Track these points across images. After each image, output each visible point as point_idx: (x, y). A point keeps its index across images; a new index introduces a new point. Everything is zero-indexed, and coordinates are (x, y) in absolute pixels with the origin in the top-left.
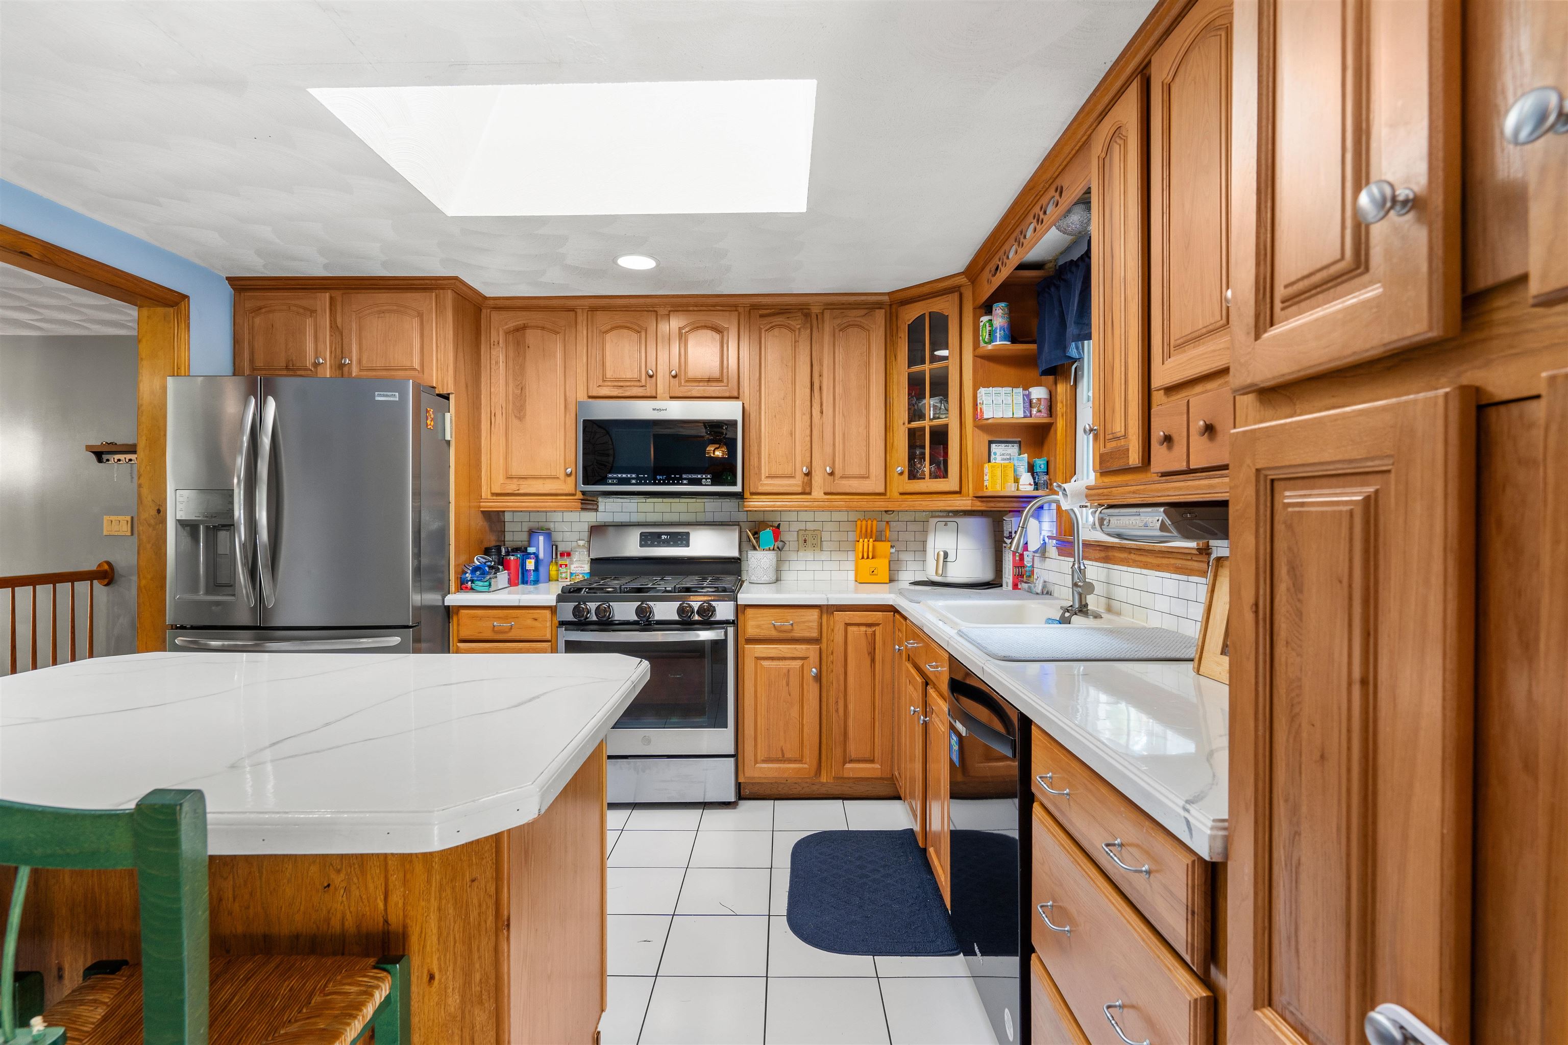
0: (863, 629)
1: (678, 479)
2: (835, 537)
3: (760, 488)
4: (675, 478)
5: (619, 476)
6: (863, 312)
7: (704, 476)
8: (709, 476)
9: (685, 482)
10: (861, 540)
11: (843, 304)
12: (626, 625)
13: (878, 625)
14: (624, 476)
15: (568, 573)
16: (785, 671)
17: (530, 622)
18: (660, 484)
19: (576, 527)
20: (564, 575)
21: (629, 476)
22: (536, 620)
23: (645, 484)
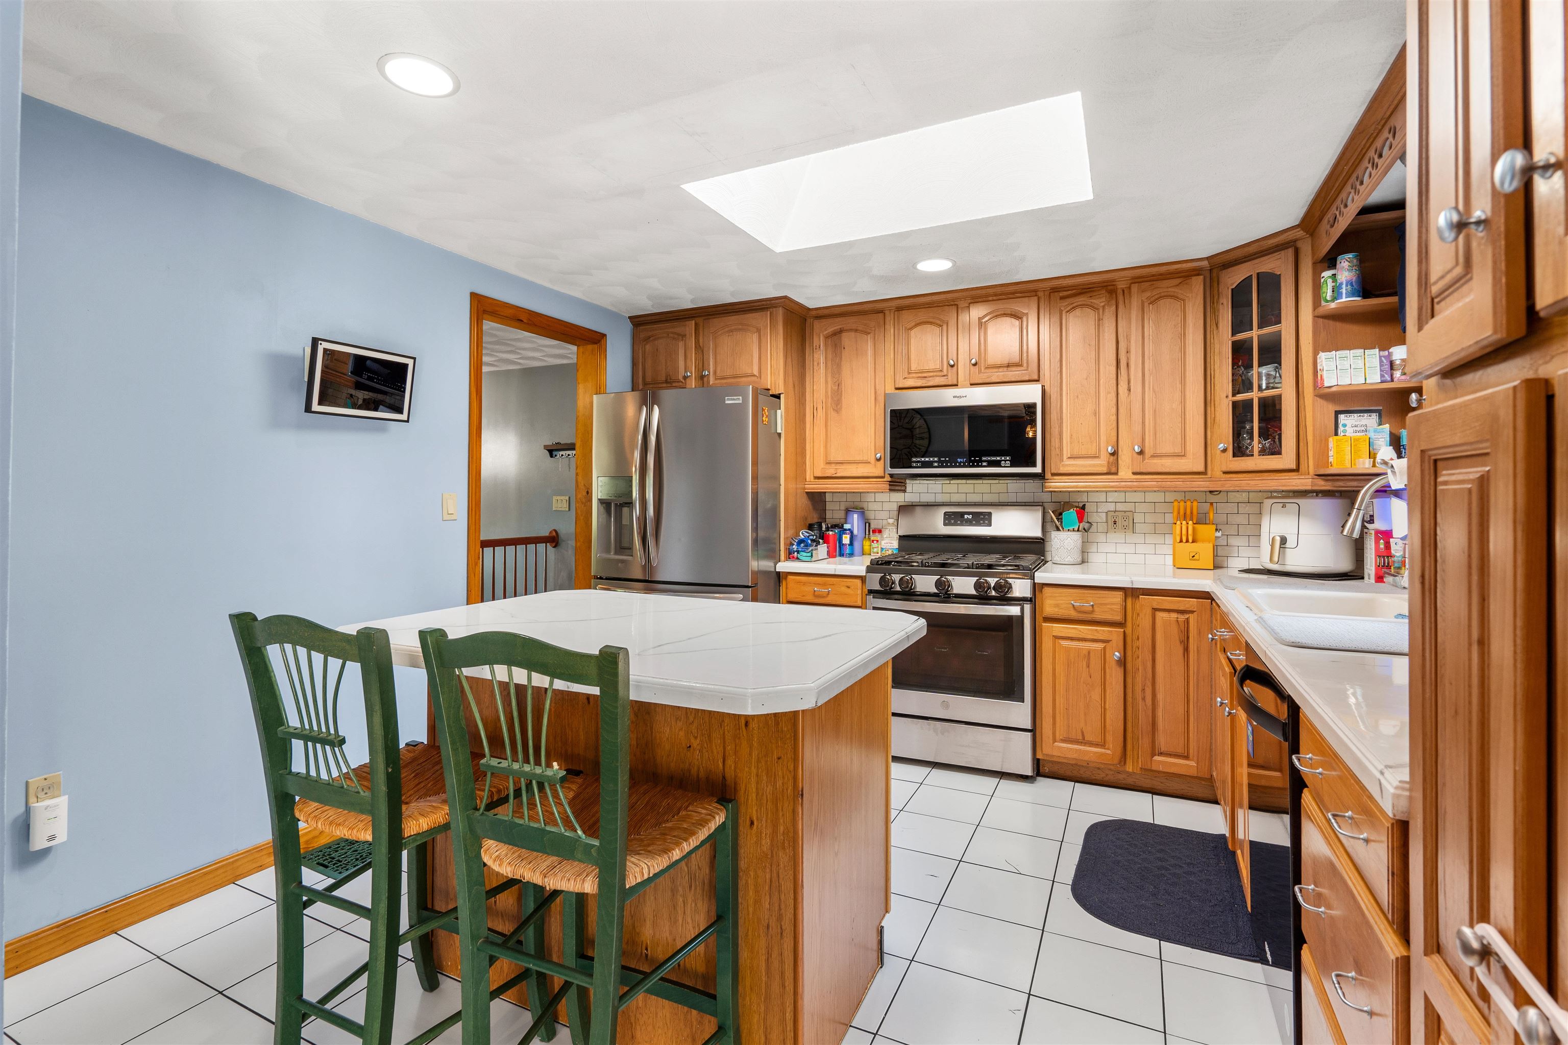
0: (1174, 615)
1: (978, 462)
2: (1149, 518)
3: (1061, 469)
4: (975, 461)
5: (923, 459)
6: (1178, 281)
7: (1003, 458)
8: (1008, 458)
9: (984, 464)
10: (1178, 522)
11: (1153, 276)
12: (926, 596)
13: (1192, 612)
14: (927, 459)
15: (880, 549)
16: (1085, 652)
17: (844, 589)
18: (960, 466)
19: (887, 506)
20: (875, 550)
21: (931, 459)
22: (848, 587)
23: (947, 467)
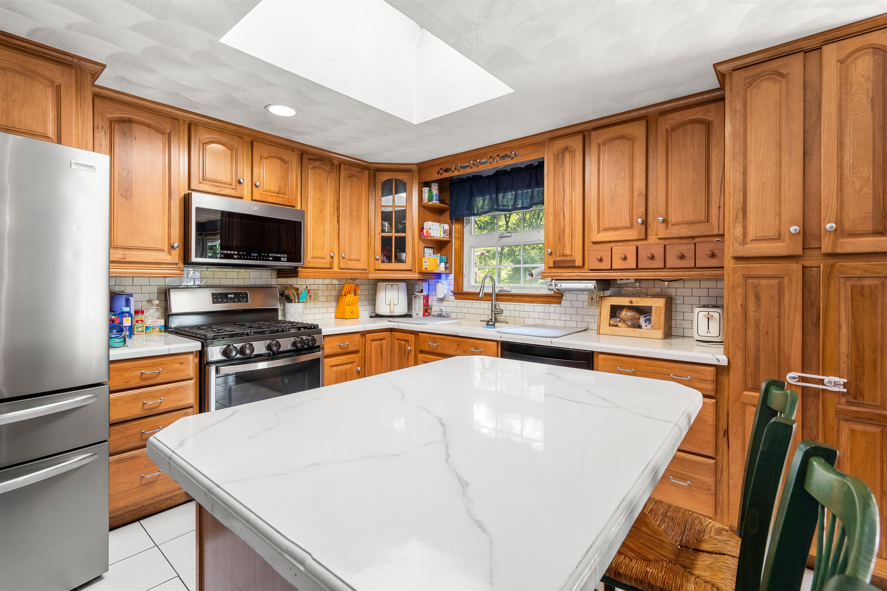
0: (378, 342)
1: (266, 257)
2: (326, 293)
3: (307, 264)
4: (263, 256)
5: (225, 252)
6: (359, 170)
7: (282, 256)
8: (285, 256)
9: (271, 259)
10: (348, 295)
11: (352, 164)
13: (384, 339)
14: (229, 252)
15: (144, 327)
16: (344, 371)
17: (176, 366)
18: (254, 259)
19: (145, 289)
20: (140, 329)
21: (232, 252)
22: (182, 363)
23: (244, 259)
